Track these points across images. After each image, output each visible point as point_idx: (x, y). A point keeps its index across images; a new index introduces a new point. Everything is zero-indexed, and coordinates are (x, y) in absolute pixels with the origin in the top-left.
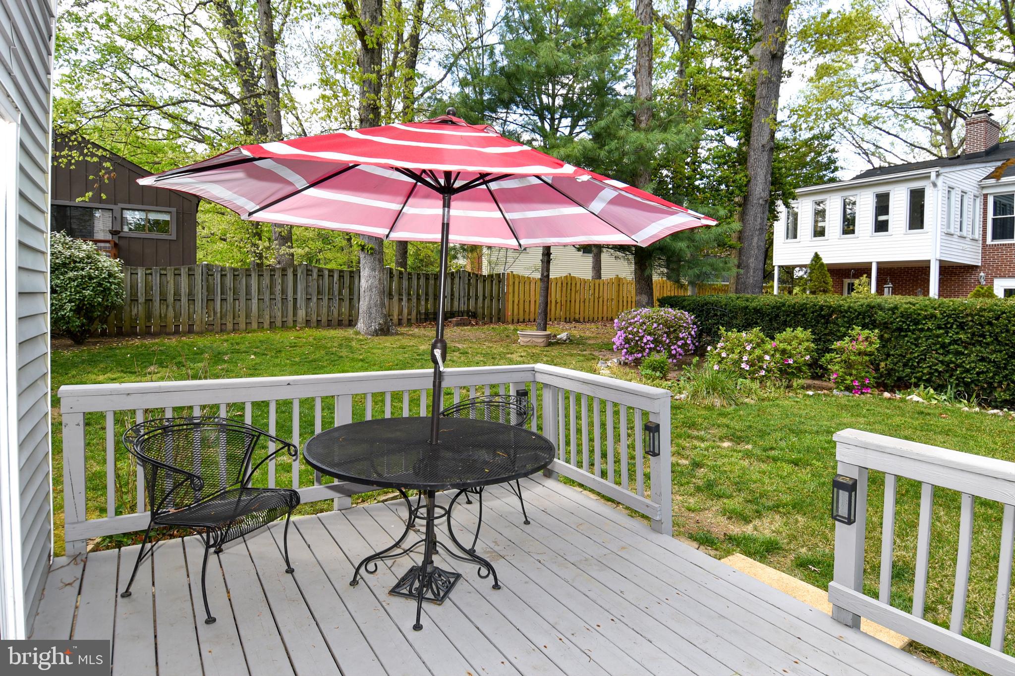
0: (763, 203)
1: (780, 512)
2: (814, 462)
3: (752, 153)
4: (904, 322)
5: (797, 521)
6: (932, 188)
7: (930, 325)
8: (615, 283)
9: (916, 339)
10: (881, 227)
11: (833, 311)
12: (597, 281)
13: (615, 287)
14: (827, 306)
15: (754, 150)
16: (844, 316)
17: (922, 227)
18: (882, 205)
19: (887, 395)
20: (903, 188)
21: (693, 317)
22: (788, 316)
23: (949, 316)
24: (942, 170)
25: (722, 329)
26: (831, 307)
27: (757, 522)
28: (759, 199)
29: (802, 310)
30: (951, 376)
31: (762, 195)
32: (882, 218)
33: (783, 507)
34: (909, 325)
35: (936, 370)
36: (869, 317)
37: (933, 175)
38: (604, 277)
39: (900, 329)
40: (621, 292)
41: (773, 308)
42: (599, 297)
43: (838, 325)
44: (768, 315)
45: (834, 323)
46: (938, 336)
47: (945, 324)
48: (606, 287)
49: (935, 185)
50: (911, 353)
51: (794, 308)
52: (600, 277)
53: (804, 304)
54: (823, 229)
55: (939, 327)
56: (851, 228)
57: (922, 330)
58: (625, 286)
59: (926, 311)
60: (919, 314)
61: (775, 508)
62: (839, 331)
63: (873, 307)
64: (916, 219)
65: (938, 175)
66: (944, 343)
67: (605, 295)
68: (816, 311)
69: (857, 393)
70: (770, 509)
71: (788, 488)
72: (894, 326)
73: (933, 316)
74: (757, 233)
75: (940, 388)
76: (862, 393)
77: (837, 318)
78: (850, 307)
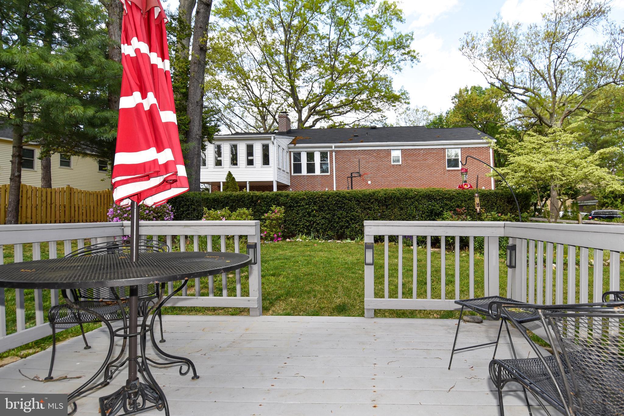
0: (199, 138)
1: (282, 300)
2: (282, 273)
3: (190, 105)
4: (292, 202)
5: (292, 301)
6: (272, 144)
7: (303, 203)
8: (67, 191)
9: (297, 211)
10: (250, 163)
11: (258, 198)
12: (49, 190)
13: (66, 196)
14: (255, 196)
15: (192, 104)
16: (264, 201)
17: (268, 164)
18: (250, 151)
19: (288, 240)
20: (259, 143)
21: (171, 206)
22: (233, 202)
23: (310, 199)
24: (276, 136)
25: (205, 209)
26: (257, 196)
27: (273, 308)
28: (196, 135)
29: (242, 199)
30: (311, 228)
31: (198, 132)
32: (250, 158)
33: (282, 296)
34: (294, 204)
35: (306, 225)
36: (276, 201)
37: (272, 138)
38: (53, 186)
39: (290, 206)
40: (72, 200)
41: (225, 198)
42: (51, 204)
43: (261, 206)
44: (222, 203)
45: (259, 205)
46: (306, 209)
47: (309, 203)
48: (57, 195)
49: (273, 143)
50: (296, 218)
51: (237, 197)
52: (50, 186)
53: (243, 195)
54: (221, 161)
55: (307, 205)
56: (235, 162)
57: (299, 206)
58: (76, 195)
59: (300, 196)
60: (298, 198)
61: (278, 298)
62: (262, 209)
63: (278, 196)
64: (266, 161)
65: (274, 139)
66: (309, 212)
67: (57, 201)
68: (250, 199)
69: (275, 241)
70: (276, 299)
71: (279, 287)
72: (288, 205)
73: (304, 199)
74: (196, 156)
75: (308, 234)
76: (278, 241)
77: (260, 202)
78: (267, 196)
